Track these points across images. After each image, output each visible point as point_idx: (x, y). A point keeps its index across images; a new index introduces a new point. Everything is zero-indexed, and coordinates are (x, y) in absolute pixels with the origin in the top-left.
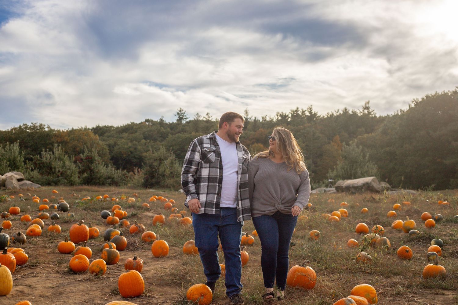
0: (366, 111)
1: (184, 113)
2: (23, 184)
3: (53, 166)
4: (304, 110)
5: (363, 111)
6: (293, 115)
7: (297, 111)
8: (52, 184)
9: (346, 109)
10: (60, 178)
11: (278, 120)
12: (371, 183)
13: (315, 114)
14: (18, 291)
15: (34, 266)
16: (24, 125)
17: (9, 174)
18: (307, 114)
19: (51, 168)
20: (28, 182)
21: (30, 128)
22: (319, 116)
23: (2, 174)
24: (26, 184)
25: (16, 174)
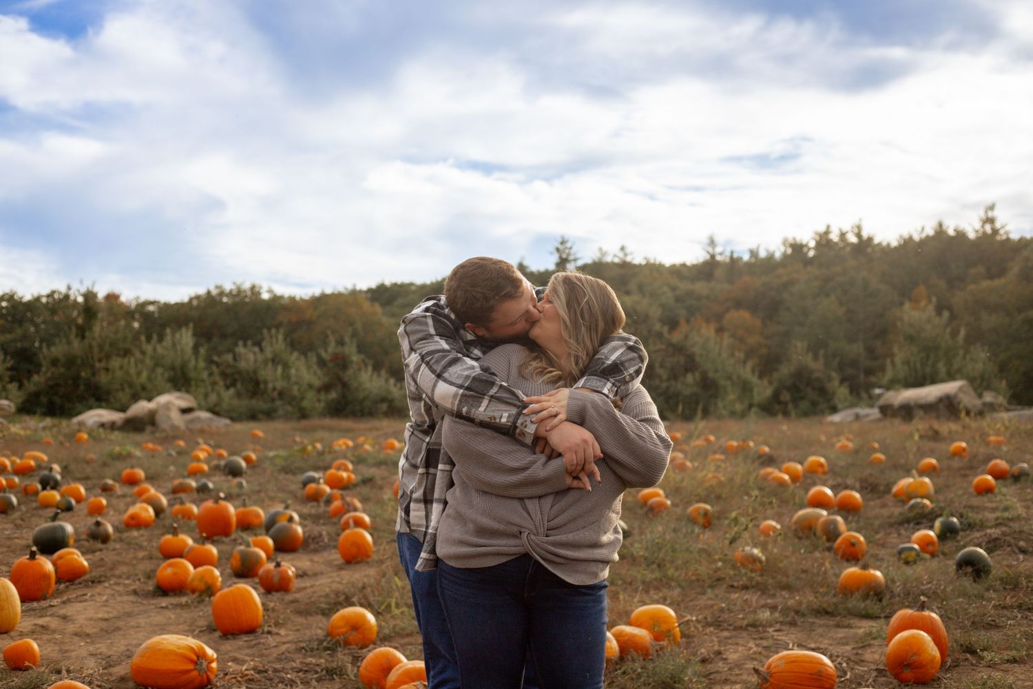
0: (988, 228)
1: (571, 248)
2: (192, 421)
3: (261, 378)
4: (844, 231)
5: (983, 226)
6: (819, 244)
7: (827, 232)
8: (260, 416)
9: (940, 225)
10: (278, 403)
11: (785, 255)
12: (956, 396)
13: (870, 239)
14: (37, 627)
15: (95, 582)
16: (217, 287)
17: (163, 399)
18: (852, 239)
19: (257, 383)
20: (205, 415)
21: (230, 294)
22: (879, 244)
23: (150, 400)
24: (199, 419)
25: (178, 398)
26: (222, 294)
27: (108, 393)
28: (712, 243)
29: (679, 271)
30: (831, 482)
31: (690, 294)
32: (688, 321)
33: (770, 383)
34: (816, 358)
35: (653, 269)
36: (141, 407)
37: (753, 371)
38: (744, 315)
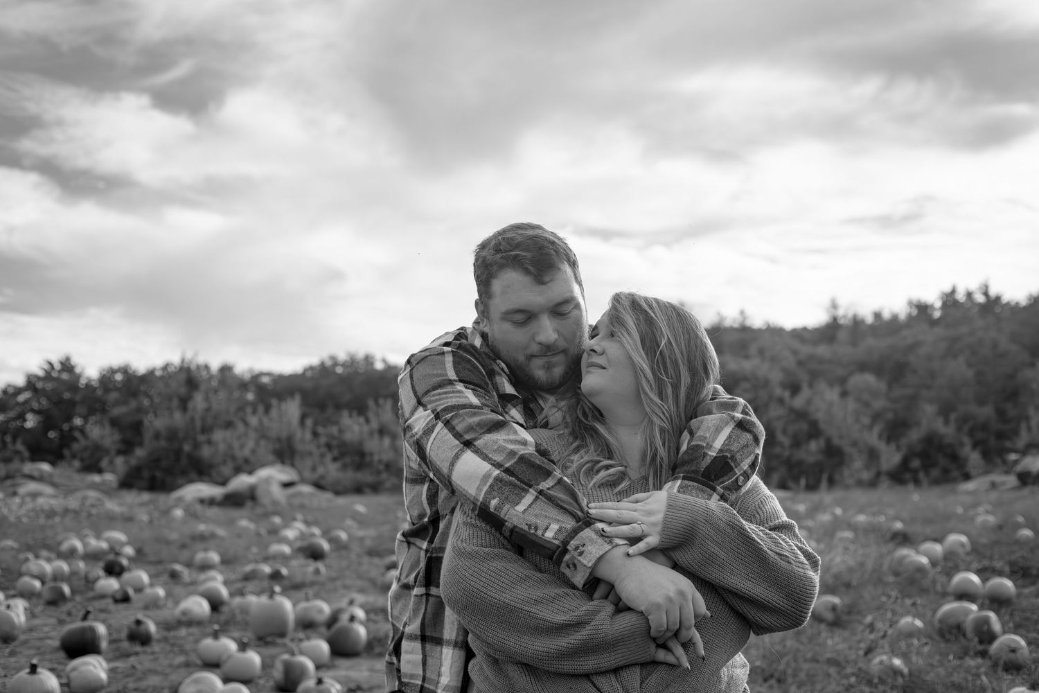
2: (293, 496)
3: (366, 450)
4: (971, 291)
6: (945, 305)
11: (910, 316)
13: (998, 298)
16: (331, 357)
17: (263, 473)
18: (980, 298)
19: (363, 455)
20: (306, 489)
21: (344, 365)
22: (1008, 304)
23: (250, 473)
24: (300, 494)
25: (280, 471)
26: (336, 364)
27: (211, 466)
28: (834, 306)
29: (800, 335)
30: (975, 565)
31: (812, 357)
32: (811, 385)
33: (898, 448)
34: (947, 422)
35: (775, 332)
36: (242, 481)
37: (880, 437)
38: (869, 379)
